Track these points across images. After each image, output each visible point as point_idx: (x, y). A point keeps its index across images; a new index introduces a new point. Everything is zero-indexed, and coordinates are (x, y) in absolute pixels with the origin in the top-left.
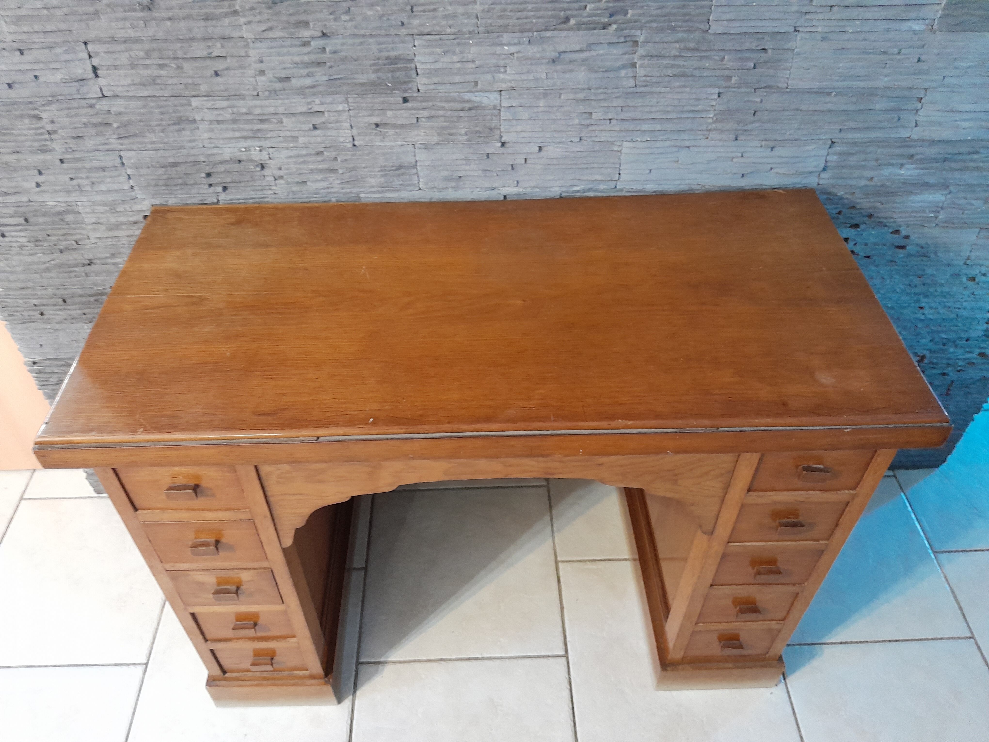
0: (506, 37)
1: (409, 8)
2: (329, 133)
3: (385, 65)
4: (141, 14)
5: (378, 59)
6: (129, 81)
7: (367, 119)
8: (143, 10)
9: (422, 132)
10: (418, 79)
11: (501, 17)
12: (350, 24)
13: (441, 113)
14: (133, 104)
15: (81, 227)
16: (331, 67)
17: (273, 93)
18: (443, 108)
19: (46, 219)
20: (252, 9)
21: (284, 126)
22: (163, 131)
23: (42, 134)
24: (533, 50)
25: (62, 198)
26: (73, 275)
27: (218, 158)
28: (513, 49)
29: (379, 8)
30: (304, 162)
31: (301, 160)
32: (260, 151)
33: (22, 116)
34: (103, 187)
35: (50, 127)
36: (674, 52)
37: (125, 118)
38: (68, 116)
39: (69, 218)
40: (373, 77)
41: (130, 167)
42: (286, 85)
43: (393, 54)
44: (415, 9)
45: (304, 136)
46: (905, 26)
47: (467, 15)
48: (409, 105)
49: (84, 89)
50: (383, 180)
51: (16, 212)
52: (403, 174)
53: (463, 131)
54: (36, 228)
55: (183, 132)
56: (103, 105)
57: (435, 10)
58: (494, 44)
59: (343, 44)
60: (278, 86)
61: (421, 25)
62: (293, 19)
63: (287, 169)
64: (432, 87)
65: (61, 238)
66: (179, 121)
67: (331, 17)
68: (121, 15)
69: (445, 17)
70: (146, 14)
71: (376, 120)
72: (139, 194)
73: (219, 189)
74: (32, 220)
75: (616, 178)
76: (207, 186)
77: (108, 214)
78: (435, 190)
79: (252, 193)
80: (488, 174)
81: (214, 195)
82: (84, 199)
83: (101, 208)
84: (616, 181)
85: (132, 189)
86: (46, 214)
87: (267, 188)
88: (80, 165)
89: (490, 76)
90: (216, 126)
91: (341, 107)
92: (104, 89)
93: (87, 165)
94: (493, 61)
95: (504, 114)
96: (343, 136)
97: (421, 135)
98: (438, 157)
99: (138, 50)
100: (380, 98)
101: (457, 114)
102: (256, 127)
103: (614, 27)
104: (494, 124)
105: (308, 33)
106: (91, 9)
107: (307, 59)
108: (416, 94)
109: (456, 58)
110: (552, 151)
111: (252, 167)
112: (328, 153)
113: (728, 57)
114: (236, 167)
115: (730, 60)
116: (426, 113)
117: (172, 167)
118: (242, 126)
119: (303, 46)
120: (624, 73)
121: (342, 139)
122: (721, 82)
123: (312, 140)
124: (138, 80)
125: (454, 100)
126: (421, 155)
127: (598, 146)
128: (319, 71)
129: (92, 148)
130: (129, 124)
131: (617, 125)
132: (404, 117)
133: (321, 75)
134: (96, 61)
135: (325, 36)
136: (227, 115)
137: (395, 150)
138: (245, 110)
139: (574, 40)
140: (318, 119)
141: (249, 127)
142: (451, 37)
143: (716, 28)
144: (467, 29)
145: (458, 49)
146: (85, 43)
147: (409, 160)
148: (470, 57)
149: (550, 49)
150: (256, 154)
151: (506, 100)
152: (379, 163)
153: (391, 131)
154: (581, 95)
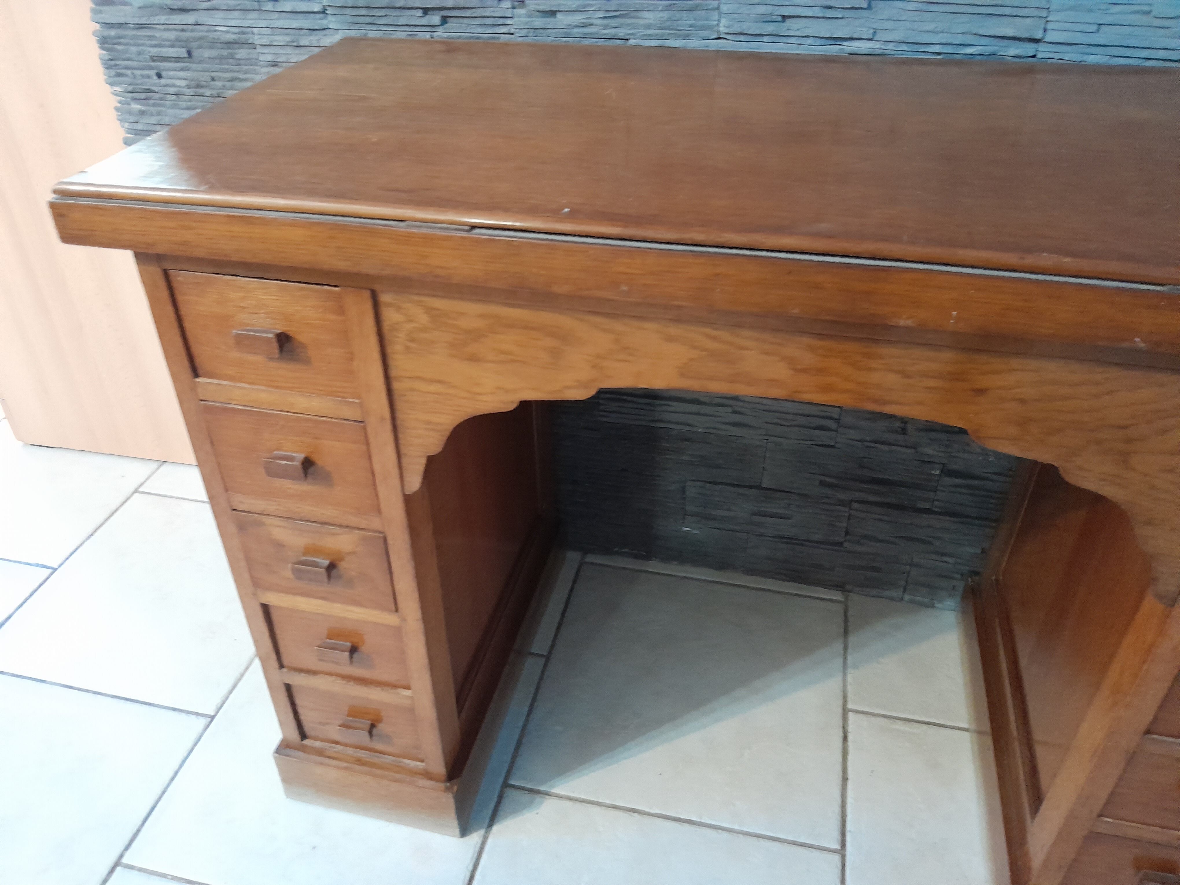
15: (255, 70)
19: (213, 53)
25: (236, 19)
39: (242, 53)
51: (177, 40)
54: (199, 67)
65: (228, 84)
72: (331, 22)
73: (436, 19)
74: (196, 53)
75: (1039, 35)
76: (420, 13)
77: (289, 50)
78: (742, 38)
79: (479, 30)
80: (829, 13)
81: (428, 29)
82: (263, 24)
83: (281, 39)
84: (1037, 41)
85: (324, 12)
86: (213, 44)
87: (501, 21)
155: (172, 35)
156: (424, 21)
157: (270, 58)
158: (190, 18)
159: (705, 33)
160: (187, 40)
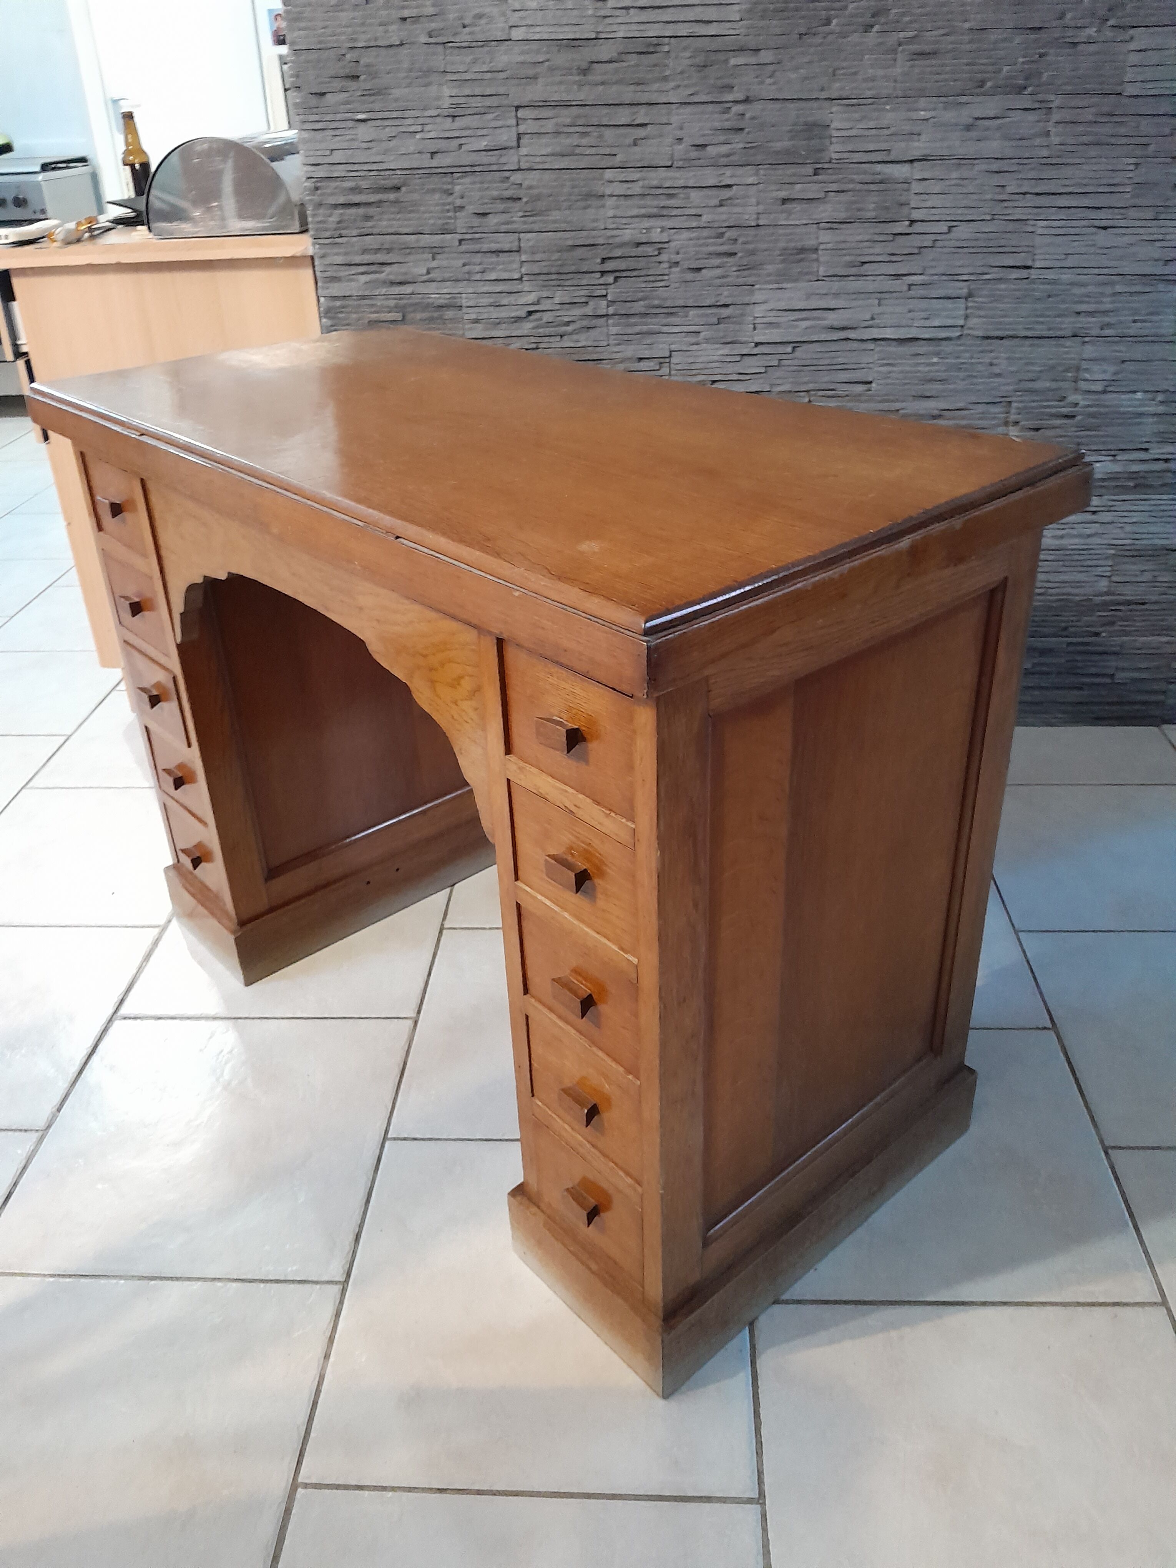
0: (922, 102)
1: (831, 70)
2: (736, 209)
3: (801, 131)
4: (577, 78)
5: (796, 124)
6: (549, 150)
7: (775, 194)
8: (579, 74)
9: (829, 207)
10: (832, 148)
11: (919, 81)
12: (774, 87)
13: (852, 186)
14: (547, 175)
16: (748, 133)
17: (688, 164)
18: (852, 181)
19: (425, 315)
20: (682, 73)
21: (691, 202)
22: (570, 208)
23: (448, 211)
24: (949, 116)
25: (448, 288)
27: (617, 240)
28: (928, 114)
29: (802, 71)
30: (704, 245)
31: (702, 241)
32: (661, 232)
33: (434, 191)
34: (493, 276)
35: (458, 202)
36: (1091, 118)
37: (535, 192)
38: (480, 190)
39: (449, 314)
40: (787, 144)
41: (526, 253)
42: (702, 153)
43: (810, 119)
44: (837, 72)
45: (709, 214)
47: (886, 78)
48: (819, 178)
49: (503, 160)
50: (781, 266)
51: (396, 306)
52: (803, 260)
53: (872, 206)
55: (588, 211)
56: (517, 177)
57: (855, 73)
58: (909, 110)
59: (763, 110)
60: (694, 154)
61: (842, 89)
62: (719, 83)
63: (685, 253)
64: (845, 155)
66: (589, 196)
67: (756, 80)
68: (558, 79)
69: (865, 80)
70: (581, 77)
71: (783, 194)
72: (526, 286)
73: (610, 279)
74: (409, 316)
75: (1029, 263)
76: (598, 275)
77: (491, 309)
78: (835, 279)
79: (644, 285)
80: (894, 258)
81: (603, 287)
82: (470, 290)
83: (485, 301)
84: (1028, 267)
85: (521, 279)
86: (426, 307)
87: (660, 278)
88: (477, 247)
89: (903, 145)
90: (622, 202)
91: (750, 180)
92: (523, 159)
93: (485, 247)
94: (907, 128)
95: (916, 187)
96: (748, 214)
97: (826, 211)
98: (842, 238)
99: (566, 116)
100: (791, 170)
101: (866, 187)
102: (662, 204)
103: (1030, 89)
104: (903, 199)
105: (730, 97)
106: (531, 72)
107: (727, 125)
108: (826, 166)
109: (871, 124)
110: (963, 232)
111: (650, 250)
112: (730, 234)
113: (1144, 122)
114: (635, 252)
115: (1146, 126)
116: (834, 187)
117: (568, 251)
118: (649, 201)
119: (724, 113)
120: (1038, 141)
121: (747, 217)
122: (1138, 152)
123: (717, 217)
124: (558, 149)
125: (865, 173)
126: (825, 237)
127: (1011, 226)
128: (737, 137)
129: (493, 229)
130: (538, 198)
131: (1031, 201)
132: (813, 190)
133: (738, 143)
134: (522, 128)
135: (747, 100)
136: (636, 189)
137: (798, 230)
138: (655, 183)
139: (990, 106)
140: (726, 194)
141: (656, 203)
142: (870, 101)
143: (1130, 90)
144: (885, 92)
145: (875, 114)
146: (517, 108)
147: (811, 242)
148: (884, 122)
149: (965, 115)
150: (656, 235)
151: (917, 171)
152: (782, 244)
153: (797, 207)
154: (995, 166)
155: (392, 303)
156: (601, 281)
157: (473, 316)
158: (408, 289)
159: (807, 277)
160: (405, 306)
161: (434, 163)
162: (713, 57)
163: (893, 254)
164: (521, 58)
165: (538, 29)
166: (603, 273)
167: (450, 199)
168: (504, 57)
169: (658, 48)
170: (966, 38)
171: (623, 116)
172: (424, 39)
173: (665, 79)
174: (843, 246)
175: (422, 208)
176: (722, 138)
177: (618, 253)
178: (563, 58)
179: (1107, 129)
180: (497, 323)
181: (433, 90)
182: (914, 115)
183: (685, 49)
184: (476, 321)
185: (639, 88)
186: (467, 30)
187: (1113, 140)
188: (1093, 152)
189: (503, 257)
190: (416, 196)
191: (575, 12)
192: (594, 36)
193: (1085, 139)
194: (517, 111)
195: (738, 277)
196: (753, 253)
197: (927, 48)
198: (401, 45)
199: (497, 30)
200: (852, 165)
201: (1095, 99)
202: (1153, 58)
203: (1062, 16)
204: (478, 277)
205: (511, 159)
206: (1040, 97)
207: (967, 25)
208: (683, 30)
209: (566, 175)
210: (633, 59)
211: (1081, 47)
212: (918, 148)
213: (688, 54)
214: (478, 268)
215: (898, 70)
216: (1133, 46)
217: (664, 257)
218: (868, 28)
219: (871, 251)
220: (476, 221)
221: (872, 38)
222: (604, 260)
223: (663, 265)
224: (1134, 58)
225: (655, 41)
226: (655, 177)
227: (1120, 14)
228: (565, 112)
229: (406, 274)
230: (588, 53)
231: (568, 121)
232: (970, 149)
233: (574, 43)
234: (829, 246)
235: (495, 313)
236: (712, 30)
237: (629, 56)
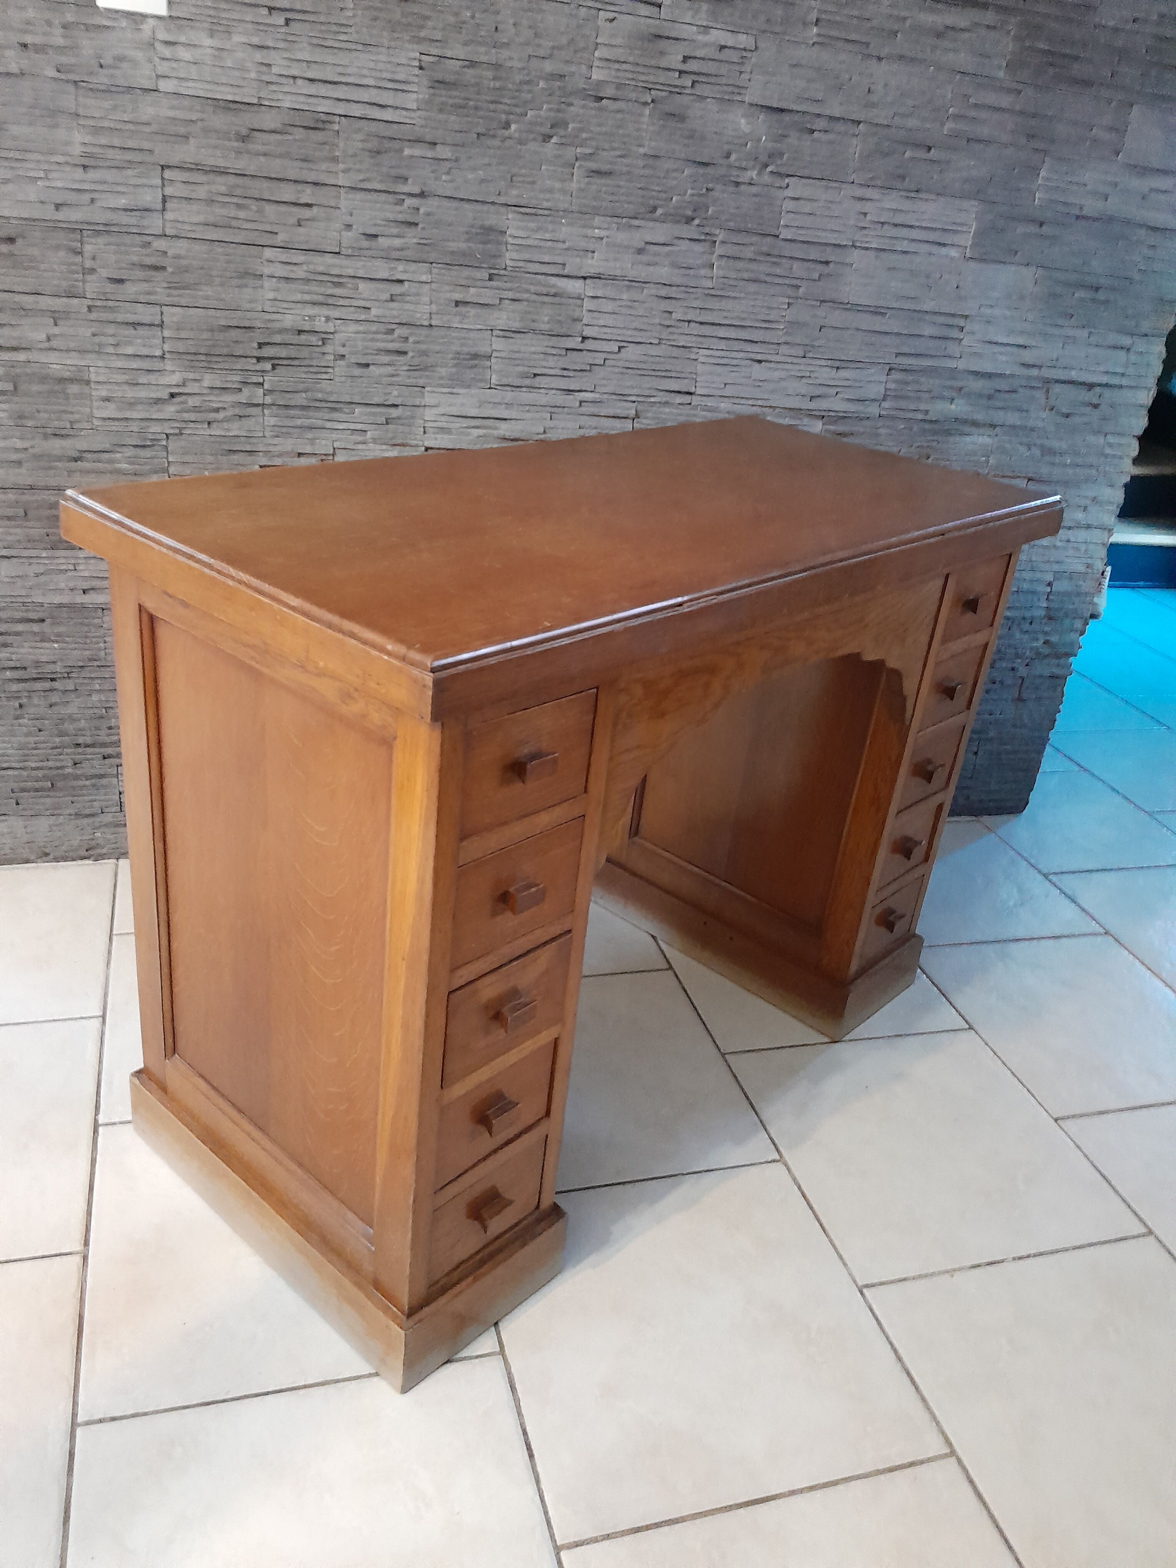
0: (597, 220)
1: (509, 176)
2: (407, 306)
3: (477, 234)
4: (235, 144)
5: (472, 226)
6: (200, 218)
7: (448, 295)
8: (237, 140)
9: (504, 315)
10: (507, 255)
11: (595, 198)
12: (450, 185)
13: (526, 296)
14: (197, 247)
15: (85, 403)
16: (423, 229)
17: (356, 254)
18: (528, 291)
19: (43, 387)
20: (354, 155)
21: (360, 294)
22: (222, 285)
23: (75, 272)
24: (622, 237)
25: (73, 360)
26: (52, 472)
27: (277, 325)
28: (603, 233)
29: (481, 172)
30: (372, 340)
31: (370, 336)
32: (326, 321)
33: (58, 247)
34: (130, 350)
35: (88, 264)
36: (750, 255)
37: (184, 262)
38: (116, 252)
39: (73, 389)
40: (463, 246)
41: (169, 328)
42: (373, 243)
43: (487, 223)
44: (514, 178)
45: (379, 308)
46: (944, 251)
47: (563, 191)
48: (494, 283)
49: (146, 222)
50: (454, 370)
52: (475, 366)
53: (546, 319)
54: (25, 400)
55: (245, 290)
56: (160, 244)
57: (534, 183)
58: (585, 227)
59: (438, 207)
60: (365, 244)
61: (518, 196)
62: (393, 172)
63: (352, 346)
64: (521, 264)
66: (245, 274)
67: (432, 175)
68: (213, 142)
69: (542, 191)
70: (240, 144)
71: (458, 296)
72: (169, 365)
73: (268, 366)
74: (23, 387)
75: (692, 390)
76: (254, 361)
77: (126, 387)
78: (507, 388)
79: (304, 376)
80: (565, 373)
81: (260, 374)
82: (100, 364)
83: (118, 378)
84: (691, 394)
85: (162, 357)
86: (44, 379)
87: (324, 370)
88: (110, 316)
89: (578, 260)
90: (282, 285)
91: (424, 278)
92: (168, 225)
93: (120, 317)
94: (583, 244)
95: (588, 304)
96: (421, 312)
97: (502, 318)
98: (516, 348)
99: (221, 184)
100: (466, 272)
101: (541, 299)
102: (330, 291)
103: (697, 222)
104: (576, 315)
105: (405, 189)
106: (182, 130)
107: (401, 217)
108: (502, 272)
109: (548, 236)
110: (632, 353)
111: (314, 339)
112: (400, 331)
113: (796, 265)
114: (296, 339)
115: (798, 269)
116: (510, 295)
117: (221, 331)
118: (313, 287)
119: (396, 204)
120: (703, 272)
121: (418, 315)
122: (790, 292)
123: (387, 313)
124: (211, 219)
125: (539, 283)
126: (498, 344)
127: (676, 352)
128: (410, 232)
129: (132, 297)
130: (187, 270)
131: (695, 329)
132: (488, 296)
133: (411, 237)
134: (169, 191)
135: (422, 195)
136: (300, 273)
137: (472, 335)
138: (321, 269)
139: (660, 232)
140: (397, 289)
141: (322, 290)
142: (546, 212)
143: (785, 234)
144: (562, 206)
145: (550, 227)
146: (163, 167)
147: (484, 349)
148: (561, 237)
149: (637, 238)
150: (320, 325)
151: (590, 289)
152: (454, 348)
153: (472, 311)
154: (663, 292)
156: (258, 367)
157: (104, 394)
158: (22, 356)
159: (480, 385)
160: (18, 376)
161: (60, 216)
162: (387, 144)
163: (565, 369)
164: (171, 113)
165: (190, 84)
166: (259, 359)
167: (78, 259)
168: (148, 109)
169: (327, 126)
170: (641, 163)
171: (287, 193)
172: (52, 73)
173: (335, 160)
174: (517, 355)
175: (43, 267)
176: (395, 231)
177: (278, 339)
178: (219, 121)
179: (764, 268)
180: (132, 404)
181: (61, 134)
182: (589, 232)
183: (359, 130)
184: (107, 399)
185: (305, 165)
186: (105, 71)
187: (768, 279)
188: (753, 287)
189: (142, 331)
190: (35, 251)
191: (237, 73)
192: (255, 101)
193: (746, 275)
194: (163, 169)
195: (409, 377)
196: (424, 353)
197: (605, 167)
198: (23, 74)
199: (143, 77)
200: (528, 275)
201: (755, 239)
202: (807, 207)
203: (728, 155)
204: (111, 350)
205: (154, 223)
206: (707, 230)
207: (642, 150)
208: (357, 110)
209: (219, 249)
210: (299, 133)
211: (742, 187)
212: (592, 265)
213: (359, 136)
214: (111, 340)
215: (574, 185)
216: (789, 193)
217: (328, 348)
218: (547, 138)
219: (545, 364)
220: (110, 287)
221: (550, 148)
222: (260, 345)
223: (328, 357)
224: (789, 205)
225: (323, 117)
226: (321, 263)
227: (779, 162)
228: (220, 179)
229: (19, 338)
230: (247, 120)
231: (223, 189)
232: (642, 273)
233: (233, 106)
234: (503, 355)
235: (131, 393)
236: (387, 115)
237: (296, 130)
